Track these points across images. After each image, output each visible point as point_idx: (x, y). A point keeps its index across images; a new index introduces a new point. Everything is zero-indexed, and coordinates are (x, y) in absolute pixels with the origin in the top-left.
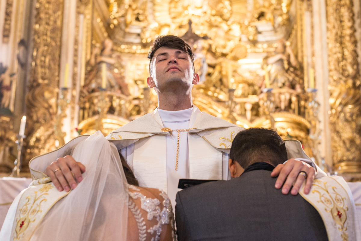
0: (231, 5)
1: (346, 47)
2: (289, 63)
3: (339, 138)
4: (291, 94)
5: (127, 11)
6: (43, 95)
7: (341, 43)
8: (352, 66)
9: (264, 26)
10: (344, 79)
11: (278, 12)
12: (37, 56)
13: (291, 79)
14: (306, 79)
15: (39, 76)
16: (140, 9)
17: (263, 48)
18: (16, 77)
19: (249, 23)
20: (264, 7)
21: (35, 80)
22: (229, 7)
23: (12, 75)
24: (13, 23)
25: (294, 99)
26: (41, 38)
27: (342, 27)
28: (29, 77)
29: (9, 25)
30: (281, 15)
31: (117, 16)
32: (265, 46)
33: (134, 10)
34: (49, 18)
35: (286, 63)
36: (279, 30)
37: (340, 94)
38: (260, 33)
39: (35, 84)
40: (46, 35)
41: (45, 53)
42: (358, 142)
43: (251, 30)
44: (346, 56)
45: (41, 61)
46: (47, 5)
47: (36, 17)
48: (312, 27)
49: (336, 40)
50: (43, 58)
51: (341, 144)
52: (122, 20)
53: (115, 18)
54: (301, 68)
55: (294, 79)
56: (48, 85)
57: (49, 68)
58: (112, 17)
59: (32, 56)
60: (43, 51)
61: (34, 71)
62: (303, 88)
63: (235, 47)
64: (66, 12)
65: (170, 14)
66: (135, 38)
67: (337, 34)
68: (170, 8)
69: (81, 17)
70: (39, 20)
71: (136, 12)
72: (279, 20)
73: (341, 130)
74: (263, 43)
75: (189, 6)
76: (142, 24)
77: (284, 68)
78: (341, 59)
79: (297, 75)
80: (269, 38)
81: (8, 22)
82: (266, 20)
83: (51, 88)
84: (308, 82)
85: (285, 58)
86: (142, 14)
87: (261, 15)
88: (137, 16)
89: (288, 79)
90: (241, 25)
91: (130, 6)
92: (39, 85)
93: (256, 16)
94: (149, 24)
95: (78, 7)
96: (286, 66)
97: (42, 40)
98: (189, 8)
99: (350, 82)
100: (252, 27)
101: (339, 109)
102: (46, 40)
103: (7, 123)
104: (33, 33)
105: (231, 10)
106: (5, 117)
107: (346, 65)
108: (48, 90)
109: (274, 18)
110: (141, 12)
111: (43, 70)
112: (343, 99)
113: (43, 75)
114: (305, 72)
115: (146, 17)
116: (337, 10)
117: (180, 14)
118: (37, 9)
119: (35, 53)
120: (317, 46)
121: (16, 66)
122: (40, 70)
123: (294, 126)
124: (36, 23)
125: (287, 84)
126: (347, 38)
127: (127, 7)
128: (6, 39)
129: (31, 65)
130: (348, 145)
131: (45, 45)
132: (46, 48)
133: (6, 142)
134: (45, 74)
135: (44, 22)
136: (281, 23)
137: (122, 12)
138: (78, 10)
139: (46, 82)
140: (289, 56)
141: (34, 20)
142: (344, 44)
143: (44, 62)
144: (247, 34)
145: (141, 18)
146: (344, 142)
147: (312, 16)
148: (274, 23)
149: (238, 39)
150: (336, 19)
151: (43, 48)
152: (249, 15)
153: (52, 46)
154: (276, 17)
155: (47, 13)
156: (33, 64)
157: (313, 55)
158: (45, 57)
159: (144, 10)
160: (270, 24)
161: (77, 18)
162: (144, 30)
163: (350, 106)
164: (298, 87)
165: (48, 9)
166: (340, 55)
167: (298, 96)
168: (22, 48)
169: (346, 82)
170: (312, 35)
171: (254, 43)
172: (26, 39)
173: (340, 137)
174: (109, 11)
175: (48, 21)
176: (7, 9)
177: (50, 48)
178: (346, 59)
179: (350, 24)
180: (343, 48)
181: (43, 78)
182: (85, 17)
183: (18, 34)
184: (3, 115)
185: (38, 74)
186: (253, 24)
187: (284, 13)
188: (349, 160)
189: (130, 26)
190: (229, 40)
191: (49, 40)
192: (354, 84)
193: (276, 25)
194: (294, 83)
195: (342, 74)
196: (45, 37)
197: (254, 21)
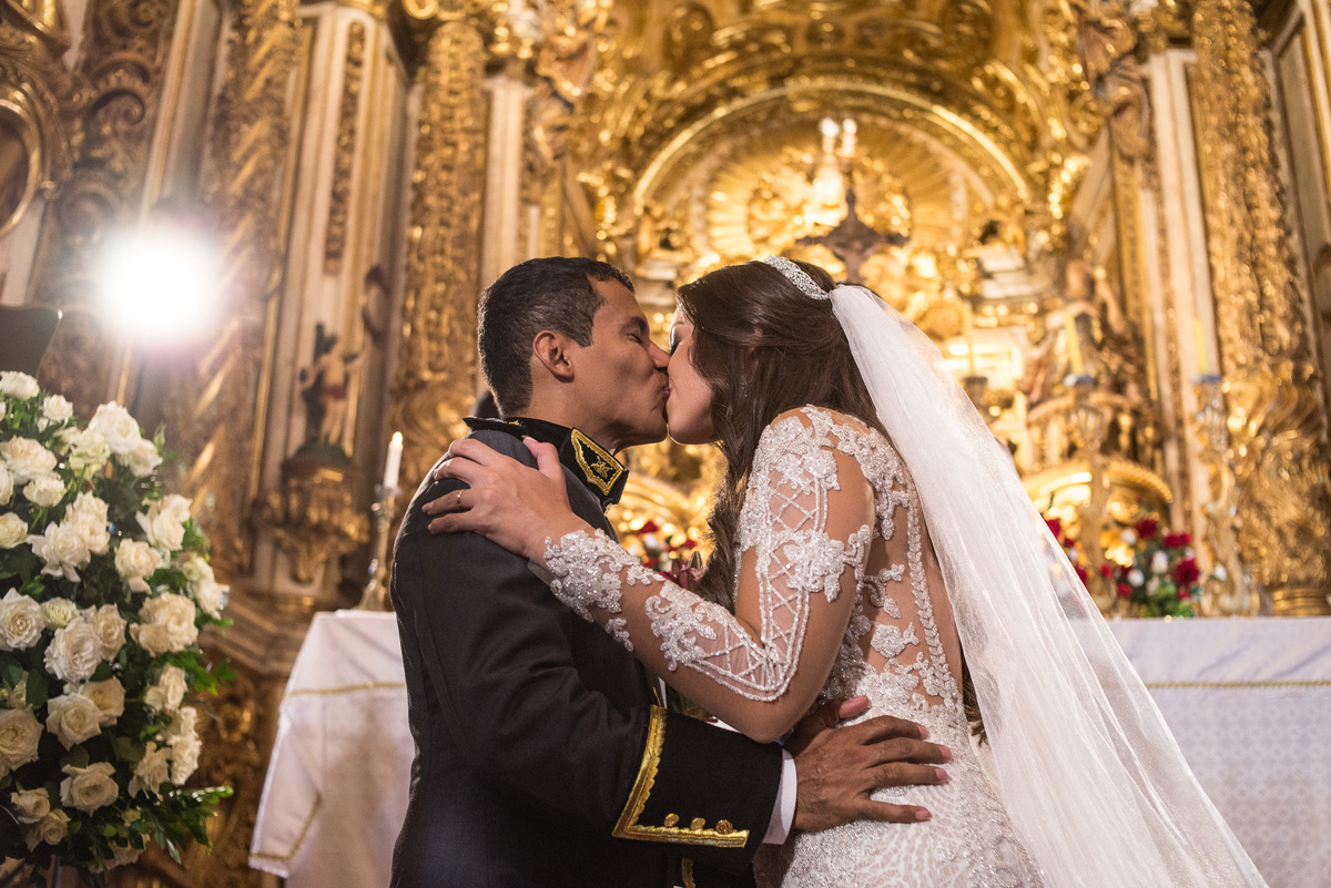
0: (909, 208)
1: (1271, 275)
2: (1105, 326)
3: (1264, 523)
4: (1118, 410)
5: (638, 221)
6: (434, 414)
7: (1254, 265)
8: (1291, 325)
9: (997, 257)
10: (1267, 359)
11: (1036, 221)
12: (415, 309)
13: (1114, 367)
14: (1151, 370)
15: (423, 362)
16: (673, 219)
17: (996, 315)
18: (358, 363)
19: (960, 250)
20: (998, 208)
21: (411, 373)
22: (904, 213)
23: (349, 358)
24: (351, 222)
25: (1125, 421)
26: (429, 260)
27: (1253, 224)
28: (394, 368)
29: (342, 224)
30: (1047, 228)
31: (615, 232)
32: (1003, 310)
33: (657, 220)
34: (449, 209)
35: (1096, 324)
36: (1038, 267)
37: (1260, 401)
38: (988, 276)
39: (411, 383)
40: (442, 252)
41: (438, 301)
42: (1320, 531)
43: (966, 269)
44: (1269, 297)
45: (428, 322)
46: (444, 176)
47: (413, 207)
48: (1163, 232)
49: (1240, 256)
50: (433, 315)
51: (1273, 539)
52: (628, 243)
53: (609, 239)
54: (1139, 341)
55: (1121, 369)
56: (445, 385)
57: (451, 340)
58: (602, 236)
59: (404, 309)
60: (434, 295)
61: (409, 349)
62: (1145, 392)
63: (930, 309)
64: (493, 196)
65: (750, 231)
66: (661, 295)
67: (1240, 240)
68: (751, 217)
69: (534, 212)
70: (420, 214)
71: (662, 226)
72: (1041, 239)
73: (1269, 501)
74: (996, 302)
75: (804, 202)
76: (679, 257)
77: (1091, 339)
78: (1256, 306)
79: (1128, 359)
80: (1012, 291)
81: (339, 218)
82: (1004, 241)
83: (455, 395)
84: (1157, 377)
85: (1093, 312)
86: (678, 232)
87: (990, 232)
88: (664, 236)
89: (1108, 369)
90: (939, 257)
91: (647, 210)
92: (422, 385)
93: (977, 232)
94: (697, 257)
95: (523, 186)
96: (1098, 335)
97: (429, 266)
98: (807, 209)
99: (1287, 369)
100: (967, 261)
101: (1261, 442)
102: (443, 267)
103: (336, 486)
104: (404, 248)
105: (911, 220)
106: (331, 469)
107: (1271, 325)
108: (447, 399)
109: (1026, 234)
110: (674, 226)
111: (434, 347)
112: (1269, 415)
113: (434, 359)
114: (1149, 349)
115: (688, 239)
116: (1238, 177)
117: (779, 227)
118: (418, 187)
119: (411, 303)
120: (1180, 280)
121: (360, 337)
122: (424, 345)
123: (1131, 495)
124: (414, 223)
125: (1104, 380)
126: (1272, 250)
127: (638, 211)
128: (332, 264)
129: (401, 334)
130: (1292, 542)
131: (438, 280)
132: (441, 288)
133: (333, 539)
134: (440, 355)
135: (435, 219)
136: (1049, 248)
137: (627, 225)
138: (526, 193)
139: (442, 376)
140: (1104, 308)
141: (407, 216)
142: (1264, 266)
143: (438, 324)
144: (957, 277)
145: (675, 240)
146: (1280, 532)
147: (1160, 202)
148: (1027, 247)
149: (935, 287)
150: (1236, 201)
151: (433, 288)
152: (957, 231)
153: (457, 282)
154: (1032, 233)
155: (442, 196)
156: (407, 330)
157: (1169, 304)
158: (439, 311)
159: (683, 222)
160: (1016, 253)
161: (522, 215)
162: (684, 271)
163: (1292, 434)
164: (1132, 389)
165: (447, 184)
166: (1253, 297)
167: (1136, 413)
168: (375, 291)
169: (1274, 367)
170: (1163, 252)
171: (976, 301)
172: (385, 267)
173: (1268, 519)
174: (593, 218)
175: (446, 215)
176: (335, 182)
177: (454, 288)
178: (1271, 309)
179: (1274, 214)
180: (1259, 279)
181: (433, 369)
182: (542, 213)
183: (365, 251)
184: (325, 465)
185: (420, 356)
186: (969, 253)
187: (1056, 220)
188: (1295, 583)
189: (648, 261)
190: (914, 289)
191: (449, 264)
192: (1297, 373)
193: (1032, 255)
194: (1122, 377)
195: (1264, 348)
196: (438, 259)
197: (971, 247)
